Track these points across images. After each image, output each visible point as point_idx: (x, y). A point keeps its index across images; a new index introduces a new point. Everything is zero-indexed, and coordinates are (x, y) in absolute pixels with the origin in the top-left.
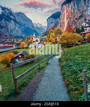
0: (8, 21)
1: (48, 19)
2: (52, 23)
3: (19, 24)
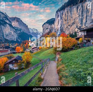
0: (3, 25)
1: (43, 25)
2: (47, 29)
3: (15, 29)
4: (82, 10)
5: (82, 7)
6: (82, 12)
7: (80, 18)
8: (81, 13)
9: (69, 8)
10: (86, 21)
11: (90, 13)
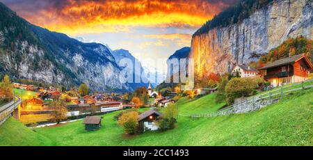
4: (237, 35)
5: (237, 30)
6: (237, 39)
7: (235, 48)
8: (235, 40)
9: (215, 31)
10: (243, 55)
11: (248, 42)
